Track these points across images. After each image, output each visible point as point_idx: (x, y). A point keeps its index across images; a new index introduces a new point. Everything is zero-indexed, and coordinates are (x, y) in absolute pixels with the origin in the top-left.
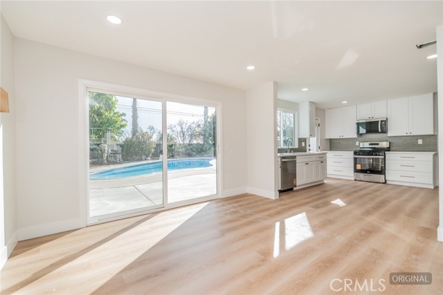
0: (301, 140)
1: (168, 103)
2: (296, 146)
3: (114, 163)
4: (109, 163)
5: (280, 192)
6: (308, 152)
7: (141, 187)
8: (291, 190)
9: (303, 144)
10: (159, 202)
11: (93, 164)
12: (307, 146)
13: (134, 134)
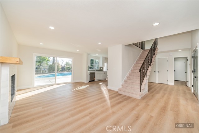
0: (100, 67)
1: (57, 58)
2: (99, 69)
3: (45, 73)
4: (43, 73)
5: (90, 81)
6: (103, 71)
7: (51, 80)
8: (94, 81)
9: (101, 68)
10: (54, 83)
11: (37, 74)
12: (103, 69)
13: (53, 63)
